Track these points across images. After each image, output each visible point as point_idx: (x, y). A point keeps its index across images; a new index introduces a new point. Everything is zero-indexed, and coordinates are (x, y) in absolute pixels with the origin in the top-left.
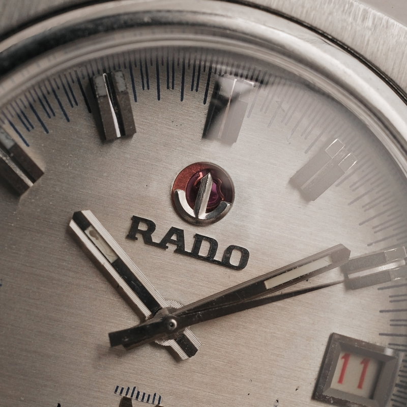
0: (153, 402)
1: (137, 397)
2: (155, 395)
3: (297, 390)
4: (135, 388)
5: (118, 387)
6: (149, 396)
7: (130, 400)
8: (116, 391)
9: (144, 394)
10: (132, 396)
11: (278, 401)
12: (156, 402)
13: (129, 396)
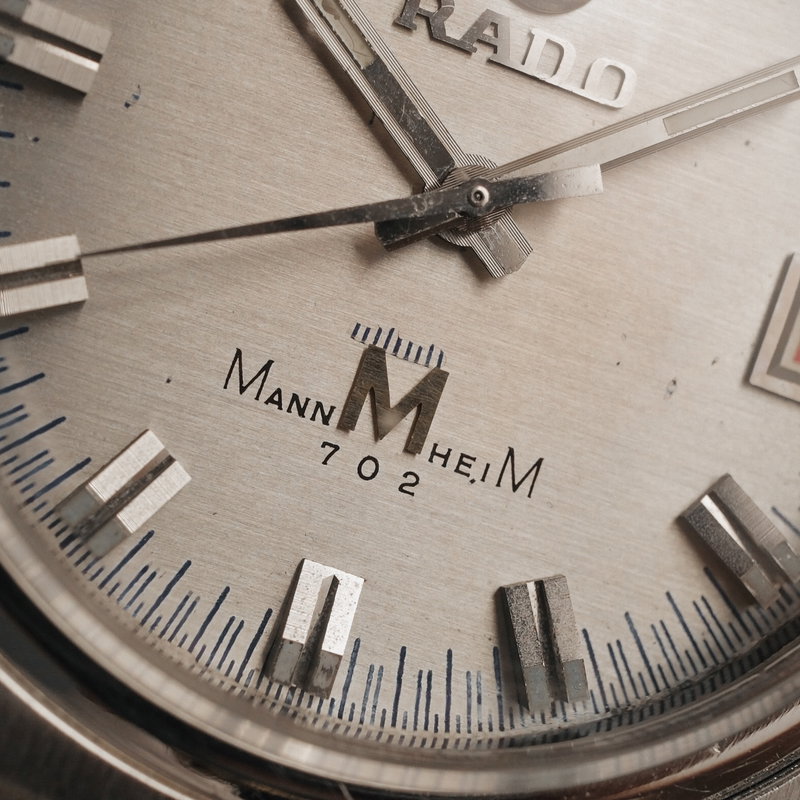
0: (428, 362)
1: (396, 350)
2: (432, 348)
3: (714, 362)
4: (392, 330)
5: (358, 326)
6: (420, 349)
7: (381, 352)
8: (355, 333)
9: (410, 344)
10: (386, 346)
11: (675, 382)
12: (433, 363)
13: (380, 345)
